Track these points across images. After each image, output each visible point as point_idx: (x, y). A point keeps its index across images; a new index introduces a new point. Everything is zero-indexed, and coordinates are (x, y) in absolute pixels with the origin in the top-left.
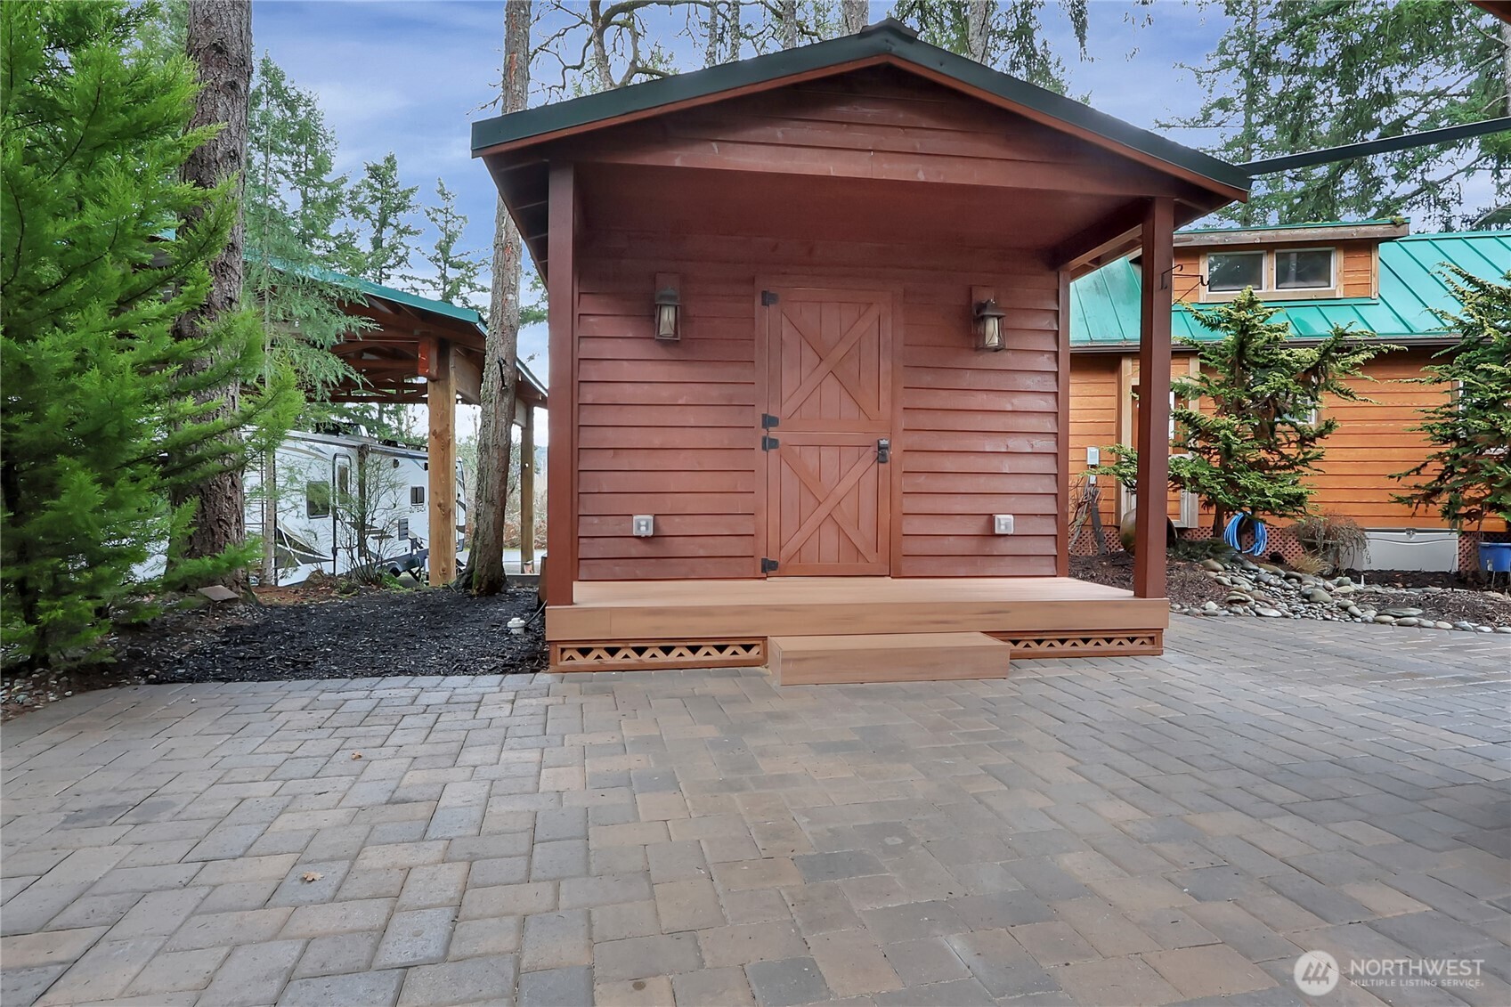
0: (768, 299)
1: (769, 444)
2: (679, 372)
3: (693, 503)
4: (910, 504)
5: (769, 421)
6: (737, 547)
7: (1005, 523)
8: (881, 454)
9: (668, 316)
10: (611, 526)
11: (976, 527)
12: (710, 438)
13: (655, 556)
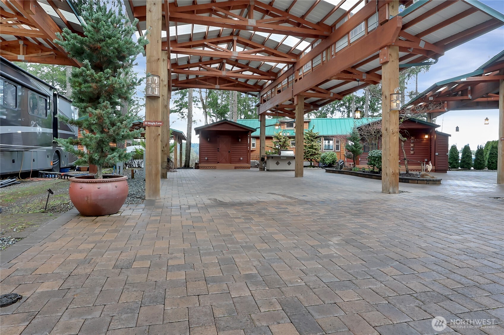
0: (218, 137)
1: (218, 151)
2: (208, 144)
3: (211, 157)
4: (232, 157)
5: (218, 149)
6: (215, 161)
7: (241, 159)
8: (229, 152)
9: (209, 139)
10: (204, 159)
11: (239, 159)
12: (213, 150)
13: (207, 161)
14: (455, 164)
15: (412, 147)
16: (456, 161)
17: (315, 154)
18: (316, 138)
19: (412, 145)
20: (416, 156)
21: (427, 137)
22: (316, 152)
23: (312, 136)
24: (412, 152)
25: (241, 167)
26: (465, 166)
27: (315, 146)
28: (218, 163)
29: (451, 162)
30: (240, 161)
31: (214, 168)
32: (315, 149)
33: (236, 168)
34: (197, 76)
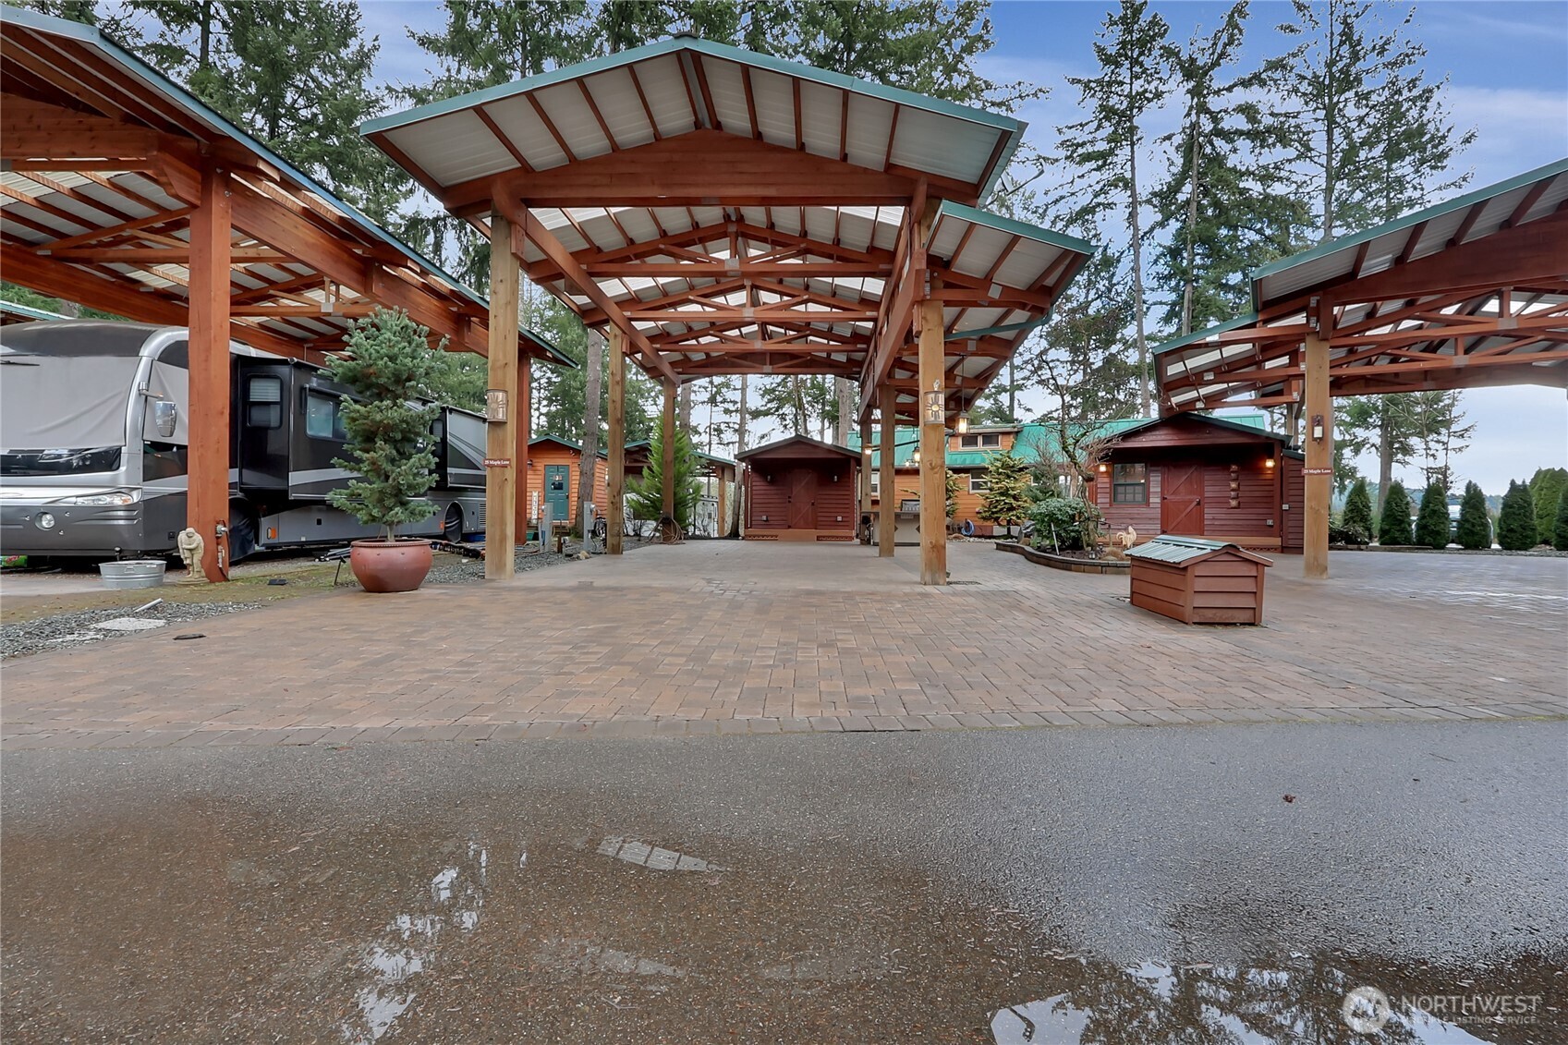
0: (790, 472)
1: (790, 502)
2: (768, 488)
3: (774, 514)
4: (819, 515)
5: (790, 497)
6: (783, 522)
7: (839, 519)
8: (813, 504)
9: (769, 477)
10: (758, 519)
11: (834, 519)
12: (779, 501)
13: (767, 524)
14: (1397, 534)
15: (1233, 490)
16: (1399, 525)
17: (1011, 509)
18: (1021, 470)
19: (1234, 485)
20: (1245, 511)
21: (1270, 464)
22: (1015, 504)
23: (1008, 467)
24: (1234, 503)
25: (833, 537)
26: (1428, 539)
27: (1013, 489)
28: (789, 527)
29: (1387, 527)
30: (835, 524)
31: (774, 538)
32: (1015, 497)
33: (819, 538)
34: (707, 355)
